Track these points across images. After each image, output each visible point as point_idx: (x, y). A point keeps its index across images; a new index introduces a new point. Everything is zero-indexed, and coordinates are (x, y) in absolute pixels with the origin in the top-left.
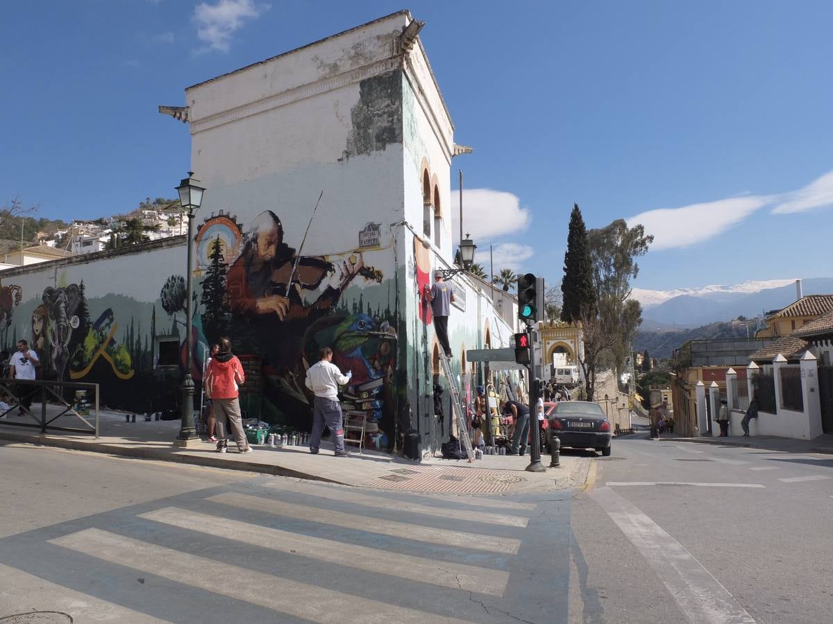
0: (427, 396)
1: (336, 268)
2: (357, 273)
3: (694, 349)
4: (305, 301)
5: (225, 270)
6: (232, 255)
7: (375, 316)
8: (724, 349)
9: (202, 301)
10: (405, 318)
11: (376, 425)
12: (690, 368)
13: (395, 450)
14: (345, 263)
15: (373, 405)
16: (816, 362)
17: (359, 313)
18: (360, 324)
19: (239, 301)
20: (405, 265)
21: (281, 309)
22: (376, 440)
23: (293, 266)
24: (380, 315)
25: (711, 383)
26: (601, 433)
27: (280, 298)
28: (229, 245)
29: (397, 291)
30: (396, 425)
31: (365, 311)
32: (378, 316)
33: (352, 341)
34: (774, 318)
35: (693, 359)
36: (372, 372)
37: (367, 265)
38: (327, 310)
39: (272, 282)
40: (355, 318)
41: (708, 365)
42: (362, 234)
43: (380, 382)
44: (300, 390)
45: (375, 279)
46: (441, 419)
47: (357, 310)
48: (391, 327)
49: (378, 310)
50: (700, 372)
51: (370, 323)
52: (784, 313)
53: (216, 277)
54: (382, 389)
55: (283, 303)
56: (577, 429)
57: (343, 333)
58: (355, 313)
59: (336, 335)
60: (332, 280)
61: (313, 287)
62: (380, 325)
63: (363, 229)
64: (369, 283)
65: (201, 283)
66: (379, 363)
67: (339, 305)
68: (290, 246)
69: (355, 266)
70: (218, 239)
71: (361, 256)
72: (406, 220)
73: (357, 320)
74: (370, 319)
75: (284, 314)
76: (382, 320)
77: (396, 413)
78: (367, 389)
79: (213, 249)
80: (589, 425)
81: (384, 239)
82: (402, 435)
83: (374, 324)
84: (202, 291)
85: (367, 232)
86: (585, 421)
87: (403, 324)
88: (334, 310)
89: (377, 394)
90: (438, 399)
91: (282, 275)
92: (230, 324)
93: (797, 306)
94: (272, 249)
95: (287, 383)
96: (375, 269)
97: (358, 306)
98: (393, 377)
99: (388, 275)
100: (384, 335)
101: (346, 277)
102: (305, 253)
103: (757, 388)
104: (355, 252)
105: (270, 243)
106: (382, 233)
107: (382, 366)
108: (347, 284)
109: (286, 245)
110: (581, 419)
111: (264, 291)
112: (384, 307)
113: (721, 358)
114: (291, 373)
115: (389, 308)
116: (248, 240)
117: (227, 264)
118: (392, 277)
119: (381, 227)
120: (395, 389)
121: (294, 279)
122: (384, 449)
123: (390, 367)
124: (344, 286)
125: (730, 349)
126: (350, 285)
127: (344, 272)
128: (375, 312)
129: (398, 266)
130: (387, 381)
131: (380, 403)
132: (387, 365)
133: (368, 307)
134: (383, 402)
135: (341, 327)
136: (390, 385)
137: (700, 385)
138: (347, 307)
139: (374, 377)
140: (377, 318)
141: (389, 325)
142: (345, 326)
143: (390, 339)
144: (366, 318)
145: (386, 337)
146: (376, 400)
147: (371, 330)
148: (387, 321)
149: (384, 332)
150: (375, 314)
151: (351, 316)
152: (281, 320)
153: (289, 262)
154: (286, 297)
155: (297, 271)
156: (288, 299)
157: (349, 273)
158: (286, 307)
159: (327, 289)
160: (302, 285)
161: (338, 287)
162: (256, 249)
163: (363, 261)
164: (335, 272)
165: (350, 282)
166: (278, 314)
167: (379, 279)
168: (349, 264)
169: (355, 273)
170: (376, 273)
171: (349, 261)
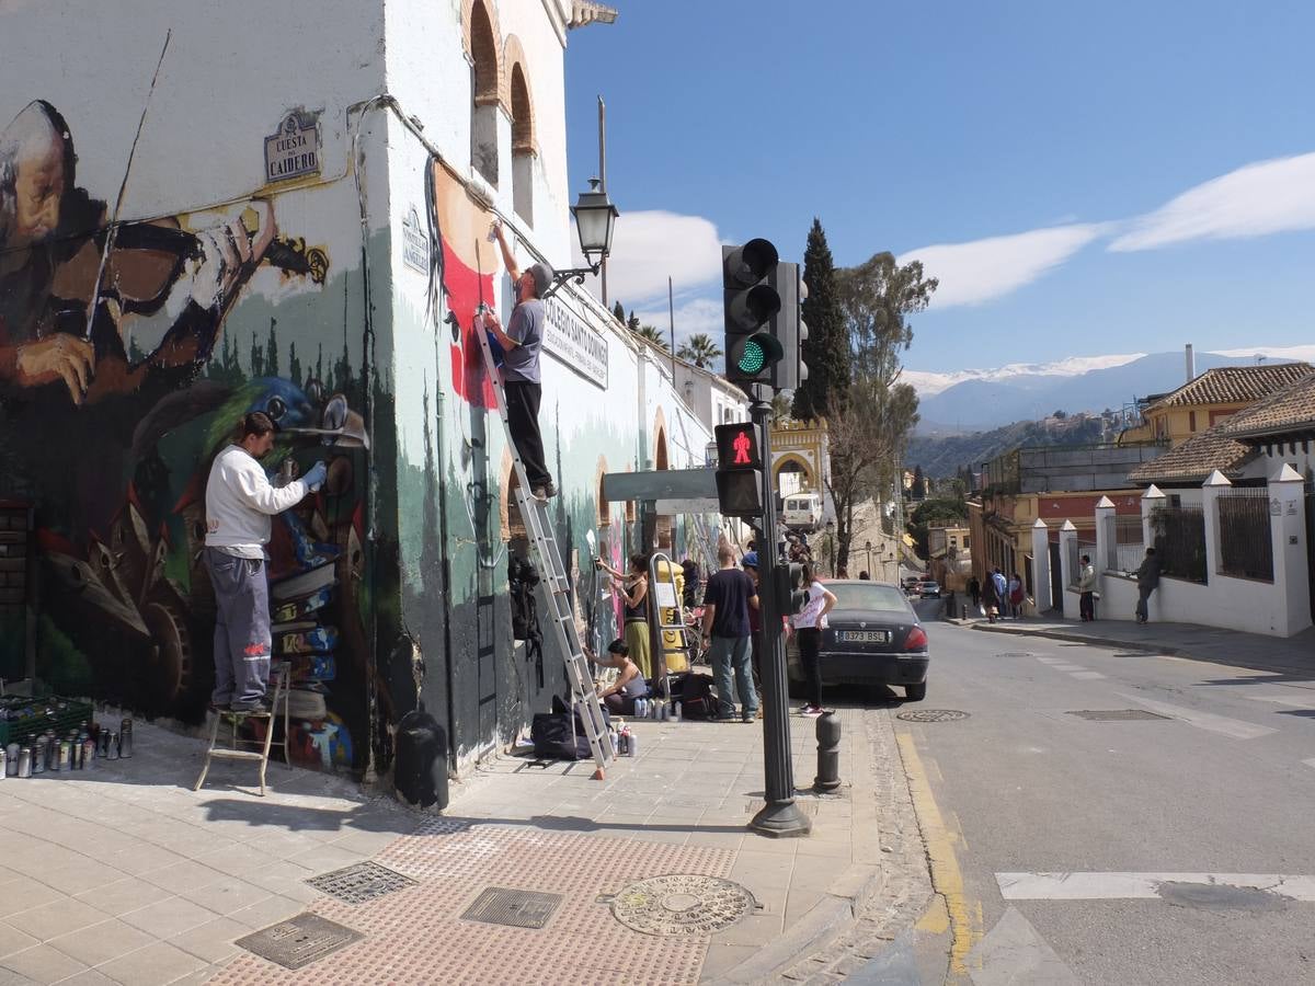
0: (485, 600)
1: (207, 248)
2: (259, 262)
3: (1025, 463)
4: (133, 345)
7: (310, 381)
8: (1076, 463)
10: (390, 384)
11: (319, 698)
12: (1018, 496)
13: (371, 776)
14: (229, 231)
15: (314, 641)
16: (1301, 486)
17: (269, 373)
20: (389, 228)
21: (75, 372)
22: (322, 740)
23: (101, 251)
24: (324, 379)
25: (1064, 523)
26: (909, 655)
27: (72, 340)
29: (369, 306)
30: (373, 702)
31: (284, 370)
32: (318, 381)
34: (1159, 408)
35: (1022, 480)
36: (307, 545)
37: (287, 232)
38: (187, 371)
39: (52, 299)
40: (258, 389)
41: (1047, 491)
42: (272, 145)
43: (326, 576)
44: (126, 595)
45: (309, 275)
46: (535, 648)
47: (264, 368)
48: (353, 414)
49: (319, 366)
50: (1035, 503)
51: (297, 404)
52: (1178, 399)
54: (334, 594)
55: (79, 354)
56: (856, 646)
58: (258, 374)
59: (211, 441)
60: (198, 285)
61: (151, 307)
62: (323, 413)
63: (274, 131)
64: (294, 288)
66: (325, 520)
67: (217, 353)
68: (95, 194)
69: (256, 240)
71: (271, 210)
72: (391, 92)
73: (262, 396)
74: (297, 393)
75: (83, 385)
76: (328, 395)
77: (371, 667)
78: (295, 592)
80: (882, 636)
81: (331, 156)
82: (391, 730)
83: (308, 406)
85: (283, 137)
86: (872, 627)
87: (386, 404)
88: (205, 368)
89: (319, 610)
90: (525, 599)
91: (73, 279)
93: (1198, 387)
94: (52, 206)
95: (93, 575)
96: (310, 244)
97: (265, 355)
98: (361, 560)
99: (343, 259)
100: (335, 438)
101: (233, 273)
102: (133, 210)
103: (1163, 533)
104: (255, 199)
105: (44, 192)
106: (324, 135)
107: (332, 528)
108: (235, 291)
109: (82, 193)
110: (863, 624)
111: (36, 326)
112: (333, 355)
113: (1070, 478)
114: (104, 549)
115: (346, 358)
118: (354, 265)
119: (321, 118)
120: (366, 596)
121: (105, 286)
122: (342, 769)
123: (352, 529)
124: (228, 299)
125: (1085, 462)
127: (229, 258)
128: (310, 370)
129: (368, 231)
130: (347, 572)
131: (329, 635)
132: (347, 524)
133: (292, 356)
134: (336, 633)
135: (222, 416)
136: (355, 583)
137: (1037, 526)
138: (236, 361)
139: (312, 561)
140: (314, 386)
141: (349, 407)
142: (234, 414)
143: (352, 449)
144: (285, 390)
145: (340, 443)
146: (318, 626)
147: (300, 423)
148: (343, 397)
149: (334, 428)
150: (310, 376)
151: (247, 385)
152: (76, 402)
153: (92, 241)
154: (87, 337)
155: (112, 263)
156: (92, 345)
157: (241, 260)
158: (87, 363)
159: (186, 310)
160: (124, 302)
161: (212, 302)
162: (13, 211)
163: (277, 222)
164: (205, 260)
165: (244, 286)
166: (67, 386)
167: (318, 272)
168: (239, 234)
169: (256, 258)
170: (310, 255)
171: (239, 226)
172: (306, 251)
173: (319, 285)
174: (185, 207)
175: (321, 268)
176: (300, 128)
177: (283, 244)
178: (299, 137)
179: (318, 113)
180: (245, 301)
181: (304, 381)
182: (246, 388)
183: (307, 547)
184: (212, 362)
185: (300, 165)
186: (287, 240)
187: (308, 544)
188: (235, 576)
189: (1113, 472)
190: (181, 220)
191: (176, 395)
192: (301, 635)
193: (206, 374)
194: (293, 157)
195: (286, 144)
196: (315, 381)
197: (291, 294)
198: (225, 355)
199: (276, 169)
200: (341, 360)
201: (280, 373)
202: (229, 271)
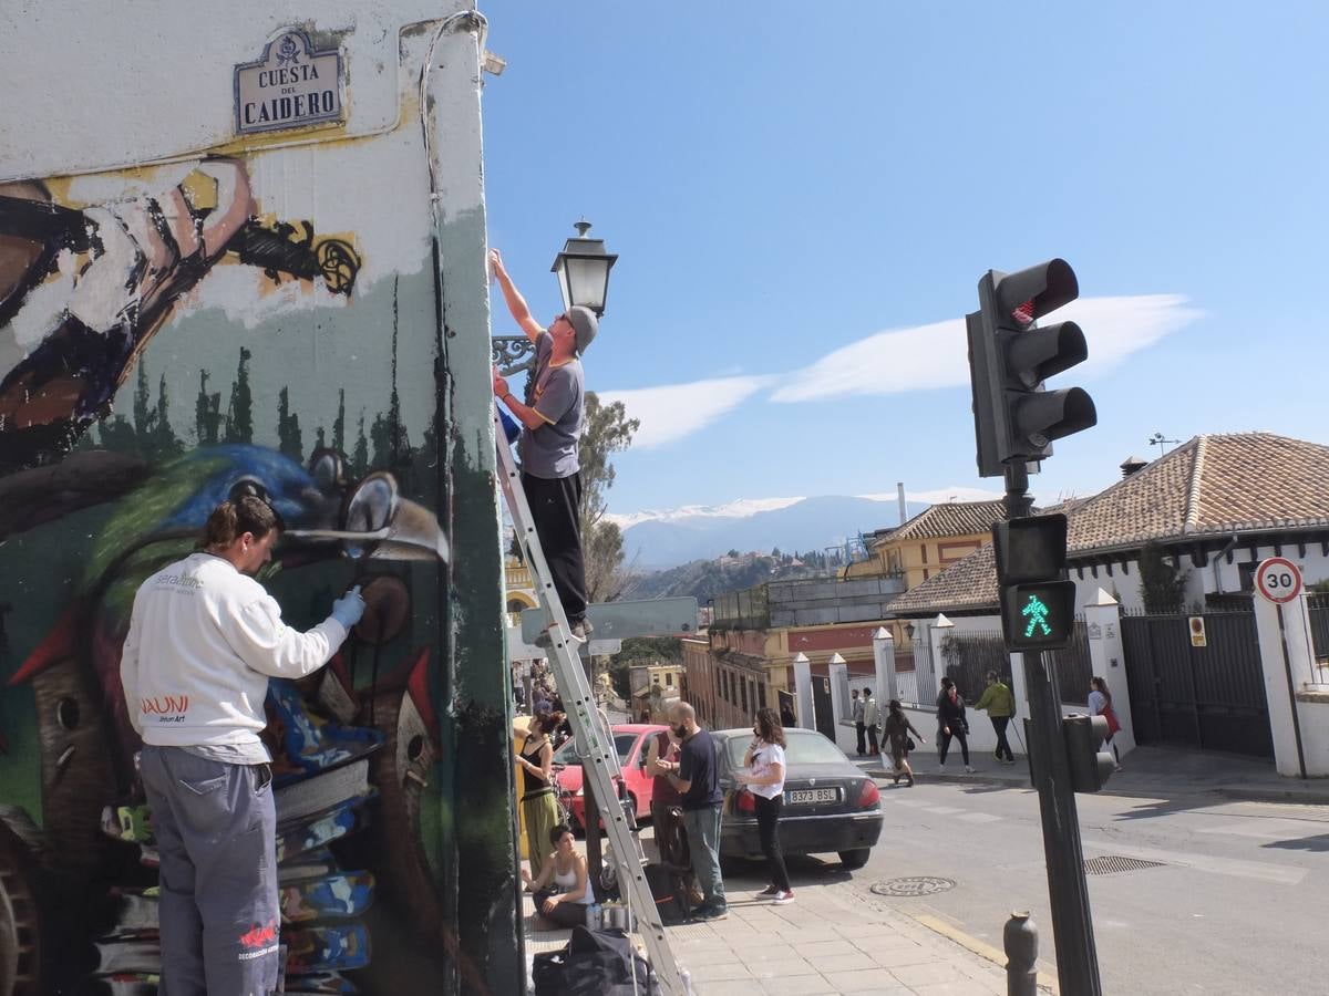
1: (108, 232)
2: (218, 257)
3: (773, 597)
7: (320, 451)
8: (822, 596)
10: (486, 454)
12: (768, 630)
14: (155, 207)
16: (1116, 609)
17: (232, 438)
24: (349, 447)
25: (834, 655)
29: (442, 331)
31: (265, 429)
32: (337, 451)
35: (771, 614)
38: (53, 436)
40: (209, 466)
41: (796, 625)
42: (250, 77)
43: (353, 781)
45: (319, 280)
47: (222, 430)
48: (410, 505)
49: (339, 426)
50: (785, 637)
51: (291, 489)
52: (909, 533)
57: (144, 543)
58: (209, 440)
59: (102, 555)
60: (86, 292)
62: (347, 502)
63: (255, 54)
64: (289, 300)
66: (348, 685)
67: (123, 405)
69: (209, 223)
71: (245, 177)
73: (218, 477)
74: (291, 470)
76: (357, 473)
80: (833, 793)
81: (366, 96)
83: (315, 492)
85: (273, 65)
86: (822, 785)
88: (94, 430)
89: (335, 844)
93: (925, 521)
96: (320, 232)
97: (225, 407)
98: (427, 751)
99: (391, 256)
100: (373, 545)
101: (162, 274)
104: (211, 158)
106: (355, 67)
107: (362, 698)
108: (166, 303)
110: (812, 781)
112: (368, 407)
113: (816, 611)
115: (394, 413)
118: (413, 261)
119: (348, 41)
123: (405, 701)
125: (829, 595)
126: (184, 308)
127: (155, 253)
128: (321, 433)
129: (442, 215)
130: (395, 773)
131: (357, 886)
132: (396, 692)
133: (283, 410)
134: (372, 883)
135: (130, 510)
136: (411, 793)
137: (799, 660)
138: (164, 417)
139: (320, 758)
140: (329, 460)
141: (403, 493)
143: (407, 563)
144: (268, 467)
145: (381, 554)
146: (332, 873)
147: (299, 522)
148: (389, 476)
149: (370, 528)
150: (320, 443)
151: (185, 458)
157: (178, 254)
159: (56, 332)
161: (113, 321)
163: (255, 196)
164: (101, 251)
165: (184, 295)
167: (339, 275)
168: (176, 213)
169: (210, 252)
170: (323, 249)
171: (176, 199)
172: (315, 243)
173: (342, 296)
174: (60, 167)
175: (344, 270)
176: (307, 52)
177: (269, 230)
178: (305, 68)
179: (342, 33)
180: (185, 320)
181: (308, 445)
182: (187, 462)
183: (308, 733)
184: (111, 419)
185: (304, 109)
187: (312, 727)
188: (230, 799)
189: (855, 605)
190: (52, 187)
191: (28, 475)
192: (295, 892)
193: (97, 440)
194: (291, 96)
195: (277, 77)
196: (331, 452)
197: (281, 310)
198: (140, 407)
199: (255, 114)
200: (384, 417)
201: (256, 438)
202: (153, 272)
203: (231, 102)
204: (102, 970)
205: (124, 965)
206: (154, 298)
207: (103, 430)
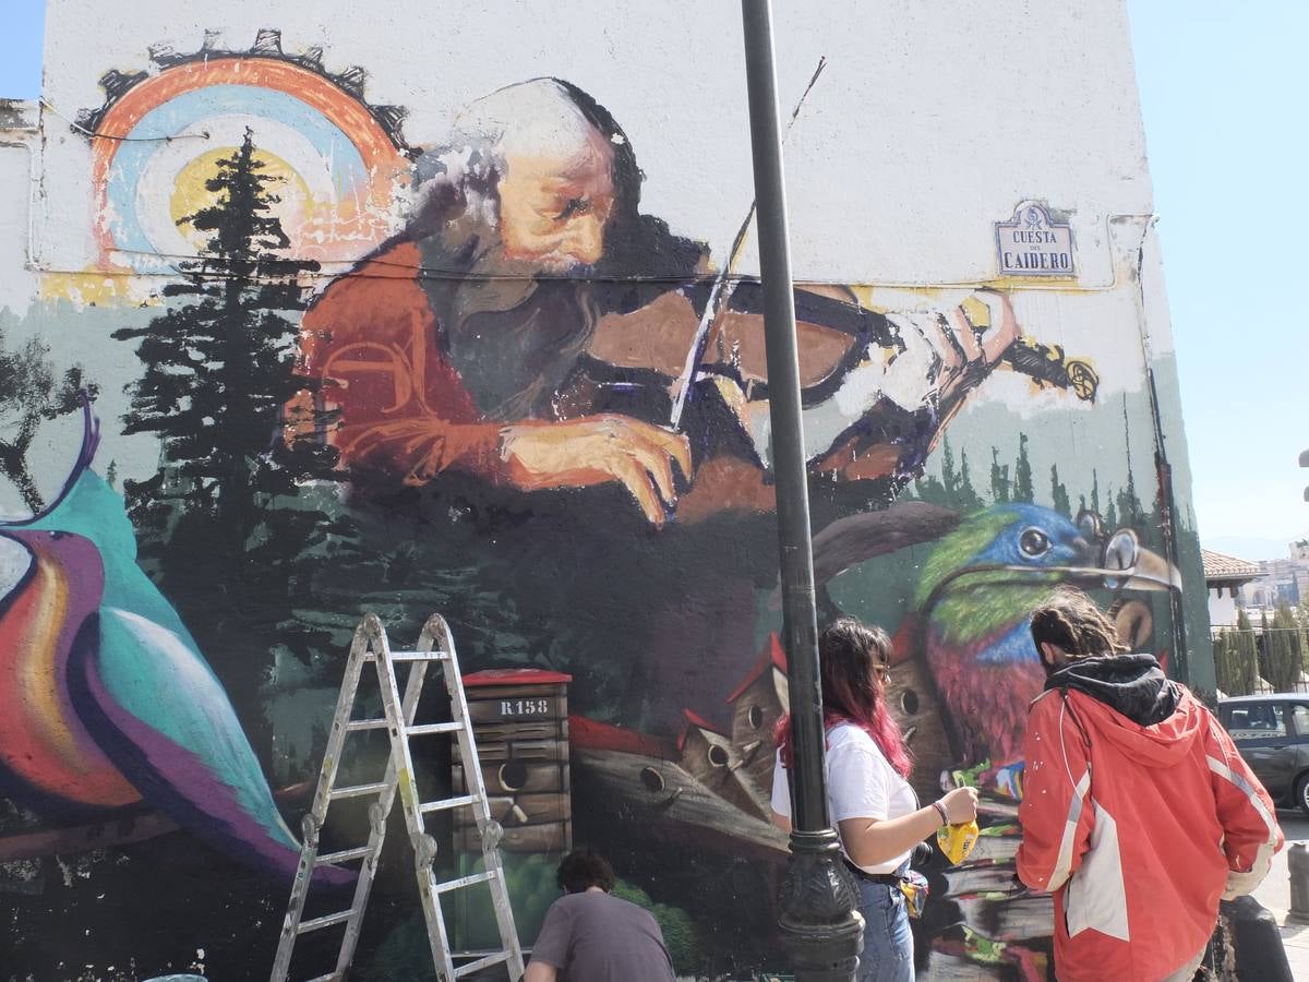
1: (907, 333)
2: (996, 364)
5: (295, 289)
6: (343, 230)
7: (1083, 512)
9: (127, 419)
10: (1192, 520)
14: (942, 320)
17: (1018, 499)
18: (1028, 538)
19: (387, 430)
21: (649, 474)
23: (700, 309)
24: (1103, 510)
27: (643, 429)
28: (323, 184)
29: (1158, 434)
31: (1042, 494)
32: (1095, 513)
33: (998, 603)
37: (1031, 338)
39: (586, 362)
40: (1004, 518)
42: (1007, 233)
45: (1071, 389)
47: (1011, 492)
48: (1147, 553)
49: (1094, 494)
51: (1065, 538)
53: (237, 313)
55: (652, 447)
57: (959, 573)
58: (1002, 499)
60: (895, 379)
63: (1009, 218)
64: (1051, 402)
65: (123, 334)
67: (933, 467)
68: (681, 229)
69: (986, 337)
70: (248, 148)
71: (1009, 306)
73: (1012, 526)
74: (1066, 526)
75: (667, 495)
76: (1110, 529)
79: (213, 186)
81: (1090, 261)
83: (1083, 542)
84: (139, 370)
85: (1023, 227)
88: (912, 485)
91: (643, 339)
92: (333, 529)
94: (583, 232)
96: (1070, 355)
97: (1012, 476)
99: (1119, 377)
100: (1124, 579)
101: (954, 371)
104: (984, 289)
105: (570, 206)
106: (1080, 239)
108: (960, 394)
109: (656, 227)
112: (1112, 485)
114: (714, 739)
115: (1131, 488)
116: (439, 176)
117: (314, 266)
118: (1136, 385)
119: (1073, 219)
121: (712, 357)
124: (948, 403)
126: (975, 398)
128: (1082, 499)
129: (1150, 354)
133: (1055, 480)
135: (947, 548)
138: (966, 480)
140: (1090, 519)
141: (1142, 543)
142: (966, 548)
143: (1148, 592)
144: (1047, 520)
145: (1130, 586)
147: (1072, 562)
148: (1131, 532)
149: (1121, 568)
150: (1083, 506)
151: (986, 511)
152: (651, 518)
153: (680, 292)
154: (673, 426)
155: (722, 328)
156: (685, 437)
157: (965, 358)
158: (674, 465)
159: (874, 407)
160: (751, 385)
161: (919, 403)
162: (491, 221)
163: (1019, 322)
164: (903, 349)
165: (973, 390)
166: (630, 494)
167: (1085, 388)
168: (959, 326)
169: (990, 358)
170: (1071, 366)
171: (958, 316)
172: (1066, 362)
173: (1088, 402)
174: (863, 278)
175: (1087, 383)
176: (1047, 222)
177: (1031, 349)
178: (1046, 233)
179: (1069, 212)
180: (976, 408)
181: (1075, 510)
182: (987, 514)
184: (924, 479)
185: (1048, 263)
186: (1037, 345)
190: (858, 293)
191: (860, 518)
193: (915, 494)
194: (1038, 252)
195: (1026, 236)
196: (1090, 513)
197: (1046, 409)
198: (947, 471)
199: (1012, 261)
200: (1125, 490)
201: (1036, 499)
202: (947, 369)
203: (993, 248)
204: (950, 893)
205: (965, 888)
206: (950, 389)
207: (919, 486)
